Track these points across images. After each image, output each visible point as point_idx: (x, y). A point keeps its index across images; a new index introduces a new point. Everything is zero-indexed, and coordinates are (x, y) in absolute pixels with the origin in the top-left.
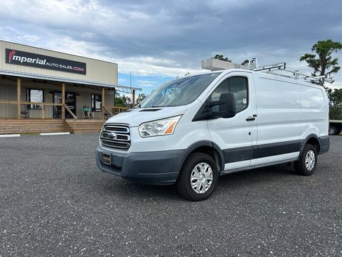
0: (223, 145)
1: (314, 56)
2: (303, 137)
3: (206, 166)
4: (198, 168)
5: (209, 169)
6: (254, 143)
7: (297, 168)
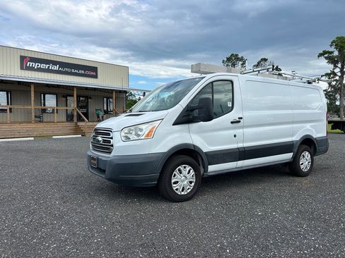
0: (206, 148)
1: (332, 52)
2: (297, 138)
3: (188, 168)
4: (179, 170)
5: (191, 171)
6: (240, 145)
7: (291, 169)
